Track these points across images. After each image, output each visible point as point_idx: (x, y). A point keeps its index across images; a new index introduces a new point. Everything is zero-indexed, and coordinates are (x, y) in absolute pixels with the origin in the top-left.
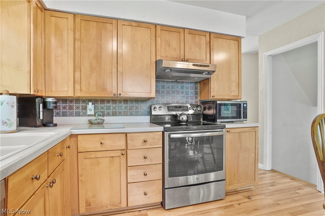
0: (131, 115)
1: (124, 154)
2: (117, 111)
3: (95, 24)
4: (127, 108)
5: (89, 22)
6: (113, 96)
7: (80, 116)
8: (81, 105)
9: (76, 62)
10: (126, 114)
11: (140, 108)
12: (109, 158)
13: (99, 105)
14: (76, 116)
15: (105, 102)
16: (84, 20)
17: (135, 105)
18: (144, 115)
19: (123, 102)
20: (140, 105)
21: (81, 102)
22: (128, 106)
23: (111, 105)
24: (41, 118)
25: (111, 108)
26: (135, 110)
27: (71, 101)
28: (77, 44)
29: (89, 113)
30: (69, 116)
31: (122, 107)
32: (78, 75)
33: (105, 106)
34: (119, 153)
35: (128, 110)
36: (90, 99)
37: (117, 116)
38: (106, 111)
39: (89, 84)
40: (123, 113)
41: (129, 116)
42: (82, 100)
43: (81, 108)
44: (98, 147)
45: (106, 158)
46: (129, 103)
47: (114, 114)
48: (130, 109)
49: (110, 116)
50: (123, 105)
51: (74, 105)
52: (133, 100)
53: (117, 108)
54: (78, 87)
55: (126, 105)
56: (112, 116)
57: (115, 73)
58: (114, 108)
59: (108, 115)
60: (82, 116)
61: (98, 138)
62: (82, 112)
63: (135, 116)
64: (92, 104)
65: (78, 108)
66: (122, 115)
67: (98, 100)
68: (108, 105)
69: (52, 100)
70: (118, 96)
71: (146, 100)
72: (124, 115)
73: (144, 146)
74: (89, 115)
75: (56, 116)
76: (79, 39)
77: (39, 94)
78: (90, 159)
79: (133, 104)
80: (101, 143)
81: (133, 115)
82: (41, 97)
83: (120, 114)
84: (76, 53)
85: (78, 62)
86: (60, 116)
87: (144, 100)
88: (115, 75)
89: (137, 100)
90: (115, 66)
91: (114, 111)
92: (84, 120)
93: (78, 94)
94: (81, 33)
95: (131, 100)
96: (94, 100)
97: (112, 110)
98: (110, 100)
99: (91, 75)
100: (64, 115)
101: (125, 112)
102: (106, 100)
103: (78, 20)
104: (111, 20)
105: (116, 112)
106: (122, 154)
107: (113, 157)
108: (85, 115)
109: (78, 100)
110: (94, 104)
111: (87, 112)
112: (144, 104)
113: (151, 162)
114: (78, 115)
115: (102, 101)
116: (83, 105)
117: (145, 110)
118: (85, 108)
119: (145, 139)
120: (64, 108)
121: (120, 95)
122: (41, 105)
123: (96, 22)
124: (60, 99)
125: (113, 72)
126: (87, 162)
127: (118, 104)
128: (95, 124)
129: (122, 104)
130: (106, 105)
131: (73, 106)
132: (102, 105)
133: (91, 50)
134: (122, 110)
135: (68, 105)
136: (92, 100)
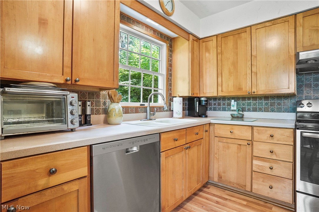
0: (273, 111)
1: (250, 144)
2: (258, 107)
3: (232, 37)
4: (268, 104)
5: (227, 37)
6: (248, 94)
7: (225, 111)
8: (226, 102)
9: (219, 70)
10: (266, 110)
11: (282, 104)
12: (237, 145)
13: (241, 102)
14: (222, 111)
15: (246, 99)
16: (224, 37)
17: (276, 101)
18: (288, 112)
19: (263, 99)
20: (283, 101)
21: (226, 99)
22: (269, 102)
23: (252, 102)
24: (197, 111)
25: (252, 104)
26: (277, 106)
27: (219, 99)
28: (219, 56)
29: (232, 108)
30: (218, 110)
31: (263, 103)
32: (220, 79)
33: (246, 103)
34: (245, 143)
35: (269, 106)
36: (233, 98)
37: (257, 112)
38: (247, 107)
39: (228, 86)
40: (263, 109)
41: (270, 112)
42: (227, 98)
43: (226, 104)
44: (229, 135)
45: (234, 144)
46: (270, 99)
47: (255, 110)
48: (271, 105)
49: (251, 111)
50: (264, 102)
51: (222, 102)
52: (275, 97)
53: (257, 104)
54: (220, 89)
55: (267, 102)
56: (252, 111)
57: (250, 74)
58: (255, 104)
59: (249, 110)
60: (227, 111)
61: (229, 127)
62: (227, 107)
63: (277, 112)
64: (235, 101)
65: (224, 104)
66: (262, 111)
67: (240, 98)
68: (249, 102)
69: (204, 99)
70: (253, 94)
71: (290, 96)
72: (265, 111)
73: (270, 140)
74: (233, 110)
75: (209, 110)
76: (220, 53)
77: (195, 95)
78: (222, 143)
79: (275, 101)
80: (231, 132)
81: (275, 112)
82: (198, 97)
83: (260, 110)
84: (219, 64)
85: (220, 70)
86: (212, 110)
87: (288, 96)
88: (249, 76)
89: (279, 96)
90: (250, 68)
91: (254, 107)
92: (228, 114)
93: (220, 94)
94: (221, 48)
95: (273, 97)
96: (237, 97)
97: (253, 106)
98: (251, 97)
99: (229, 78)
100: (215, 109)
101: (265, 108)
102: (247, 97)
103: (219, 39)
104: (245, 29)
105: (256, 108)
106: (248, 144)
107: (240, 145)
108: (229, 110)
109: (224, 98)
110: (237, 101)
111: (231, 107)
112: (288, 100)
113: (279, 158)
114: (224, 110)
115: (244, 98)
116: (228, 102)
117: (289, 106)
118: (229, 105)
119: (272, 134)
120: (215, 104)
121: (254, 93)
122: (197, 102)
123: (232, 36)
124: (212, 98)
125: (248, 73)
126: (221, 144)
127: (258, 101)
128: (235, 118)
129: (262, 101)
130: (247, 101)
131: (220, 103)
132: (243, 102)
133: (229, 58)
134: (262, 106)
135: (217, 102)
136: (235, 98)
